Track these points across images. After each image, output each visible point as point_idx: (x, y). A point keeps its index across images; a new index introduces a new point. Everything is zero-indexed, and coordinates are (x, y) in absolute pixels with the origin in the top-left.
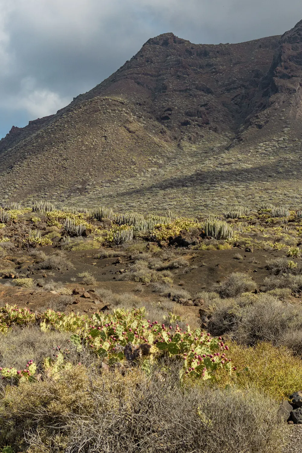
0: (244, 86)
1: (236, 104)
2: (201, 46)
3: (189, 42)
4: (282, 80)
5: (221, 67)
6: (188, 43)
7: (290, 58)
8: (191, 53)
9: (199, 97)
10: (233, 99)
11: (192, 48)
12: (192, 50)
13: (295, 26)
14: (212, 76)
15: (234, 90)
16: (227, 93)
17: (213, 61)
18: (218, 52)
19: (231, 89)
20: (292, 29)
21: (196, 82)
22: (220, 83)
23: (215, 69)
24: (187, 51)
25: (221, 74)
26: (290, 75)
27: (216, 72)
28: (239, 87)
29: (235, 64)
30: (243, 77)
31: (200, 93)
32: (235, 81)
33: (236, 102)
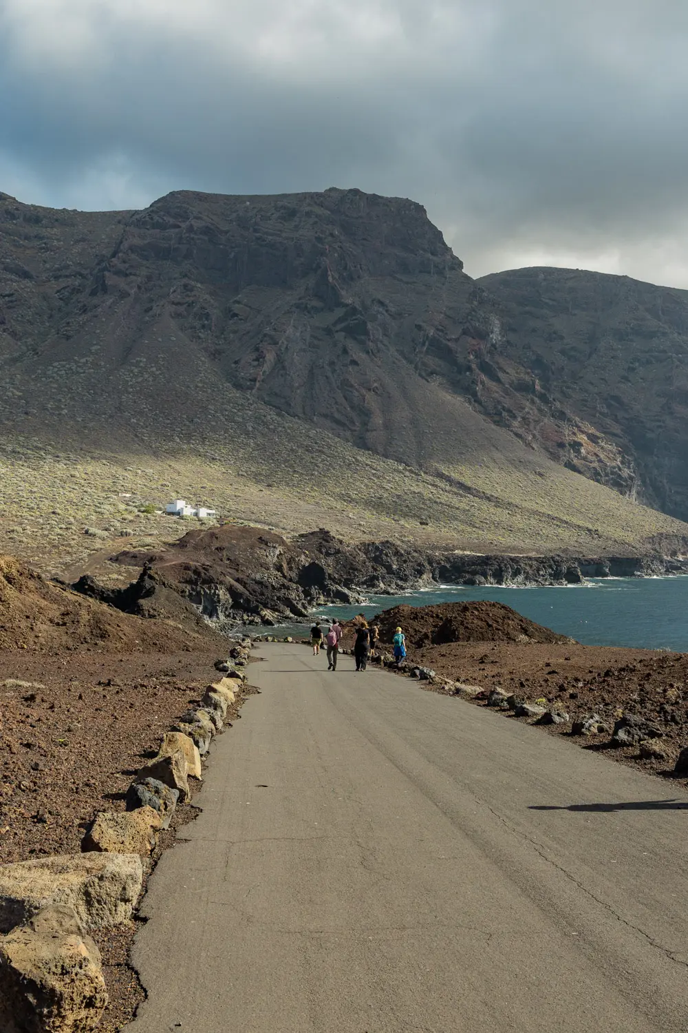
0: (81, 275)
1: (61, 299)
2: (32, 208)
3: (14, 199)
4: (115, 277)
5: (55, 243)
6: (13, 201)
7: (132, 249)
8: (13, 217)
9: (5, 282)
10: (58, 291)
11: (17, 209)
12: (16, 211)
13: (151, 206)
14: (40, 254)
15: (64, 279)
16: (53, 282)
17: (44, 232)
18: (57, 220)
19: (60, 276)
20: (146, 209)
21: (7, 260)
22: (48, 266)
23: (45, 244)
24: (7, 212)
25: (52, 253)
26: (128, 272)
27: (47, 249)
28: (73, 275)
29: (77, 242)
30: (82, 262)
31: (9, 276)
32: (69, 265)
33: (61, 296)
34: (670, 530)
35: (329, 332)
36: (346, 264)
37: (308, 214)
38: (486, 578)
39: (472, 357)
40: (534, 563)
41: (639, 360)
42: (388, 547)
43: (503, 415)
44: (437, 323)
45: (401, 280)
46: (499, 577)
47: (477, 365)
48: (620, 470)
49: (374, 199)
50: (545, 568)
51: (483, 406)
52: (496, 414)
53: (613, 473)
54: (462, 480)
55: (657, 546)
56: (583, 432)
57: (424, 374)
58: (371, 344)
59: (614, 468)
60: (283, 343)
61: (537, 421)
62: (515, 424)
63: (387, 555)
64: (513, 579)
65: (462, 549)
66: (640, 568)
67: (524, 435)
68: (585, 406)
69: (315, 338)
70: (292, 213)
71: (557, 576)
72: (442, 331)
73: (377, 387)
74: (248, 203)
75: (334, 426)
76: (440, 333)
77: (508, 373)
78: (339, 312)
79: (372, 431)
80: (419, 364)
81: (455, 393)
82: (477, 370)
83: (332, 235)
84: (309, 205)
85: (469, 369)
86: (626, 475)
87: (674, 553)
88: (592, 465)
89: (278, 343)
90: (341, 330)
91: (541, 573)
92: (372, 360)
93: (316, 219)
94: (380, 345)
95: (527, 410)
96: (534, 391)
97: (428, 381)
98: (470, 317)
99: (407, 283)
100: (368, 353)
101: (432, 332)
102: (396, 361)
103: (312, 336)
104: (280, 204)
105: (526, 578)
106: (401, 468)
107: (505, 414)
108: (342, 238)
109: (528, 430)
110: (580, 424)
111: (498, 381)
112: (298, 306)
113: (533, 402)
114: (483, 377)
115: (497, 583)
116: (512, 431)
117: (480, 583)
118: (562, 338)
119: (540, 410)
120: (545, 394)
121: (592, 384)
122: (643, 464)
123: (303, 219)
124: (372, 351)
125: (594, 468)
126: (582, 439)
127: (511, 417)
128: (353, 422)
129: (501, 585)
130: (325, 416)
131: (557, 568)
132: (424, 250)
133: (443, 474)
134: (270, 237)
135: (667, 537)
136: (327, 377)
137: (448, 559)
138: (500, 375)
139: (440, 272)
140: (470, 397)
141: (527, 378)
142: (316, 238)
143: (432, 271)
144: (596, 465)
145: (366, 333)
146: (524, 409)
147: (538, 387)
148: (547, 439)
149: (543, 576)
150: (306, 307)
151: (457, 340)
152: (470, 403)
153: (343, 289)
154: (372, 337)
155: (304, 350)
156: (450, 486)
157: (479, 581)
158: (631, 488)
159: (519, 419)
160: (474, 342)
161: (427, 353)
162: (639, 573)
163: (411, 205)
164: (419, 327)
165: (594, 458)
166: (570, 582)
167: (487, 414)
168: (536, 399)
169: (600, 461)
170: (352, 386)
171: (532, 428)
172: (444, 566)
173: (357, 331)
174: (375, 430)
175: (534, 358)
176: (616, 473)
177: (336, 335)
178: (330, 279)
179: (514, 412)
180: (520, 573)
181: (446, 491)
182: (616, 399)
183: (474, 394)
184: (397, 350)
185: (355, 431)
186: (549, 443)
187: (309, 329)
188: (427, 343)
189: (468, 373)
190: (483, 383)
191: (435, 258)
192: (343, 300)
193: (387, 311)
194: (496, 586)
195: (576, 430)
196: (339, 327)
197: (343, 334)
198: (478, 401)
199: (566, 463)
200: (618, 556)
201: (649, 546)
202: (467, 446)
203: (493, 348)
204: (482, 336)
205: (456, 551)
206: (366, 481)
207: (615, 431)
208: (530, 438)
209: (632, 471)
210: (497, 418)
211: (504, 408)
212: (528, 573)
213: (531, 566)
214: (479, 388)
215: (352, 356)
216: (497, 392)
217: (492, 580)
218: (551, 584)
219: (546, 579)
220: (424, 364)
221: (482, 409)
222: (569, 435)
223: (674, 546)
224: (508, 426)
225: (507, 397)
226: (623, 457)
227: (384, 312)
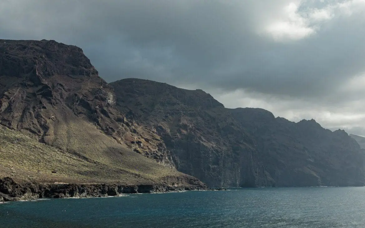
34: (172, 175)
35: (34, 95)
36: (47, 69)
37: (31, 48)
38: (65, 194)
39: (97, 107)
40: (93, 187)
41: (169, 114)
42: (8, 180)
43: (109, 130)
44: (83, 93)
45: (71, 77)
46: (72, 193)
47: (100, 111)
48: (157, 152)
49: (61, 45)
50: (97, 189)
51: (100, 126)
52: (106, 130)
53: (154, 154)
54: (85, 155)
55: (166, 181)
56: (143, 138)
57: (76, 113)
58: (53, 100)
59: (154, 151)
60: (12, 98)
61: (123, 133)
62: (114, 134)
63: (6, 184)
64: (81, 194)
65: (59, 182)
66: (152, 189)
67: (117, 138)
68: (147, 129)
69: (28, 97)
70: (25, 48)
71: (103, 192)
72: (86, 97)
73: (53, 118)
74: (5, 43)
75: (31, 134)
76: (85, 98)
77: (113, 114)
78: (40, 87)
79: (48, 135)
80: (75, 109)
81: (90, 121)
82: (100, 113)
83: (41, 57)
84: (33, 45)
85: (96, 112)
86: (160, 155)
87: (173, 184)
88: (146, 150)
89: (10, 99)
90: (40, 94)
91: (95, 191)
92: (53, 107)
93: (35, 50)
94: (57, 101)
95: (119, 128)
96: (123, 122)
97: (78, 116)
98: (98, 92)
99: (74, 78)
100: (51, 104)
101: (81, 97)
102: (64, 107)
103: (27, 96)
104: (19, 43)
105: (88, 194)
106: (56, 150)
107: (110, 130)
108: (46, 59)
109: (119, 136)
110: (142, 135)
111: (109, 117)
112: (22, 84)
113: (123, 126)
114: (102, 116)
115: (71, 197)
116: (112, 137)
117: (62, 197)
118: (141, 104)
119: (125, 129)
120: (128, 123)
121: (152, 122)
122: (170, 152)
123: (29, 50)
124: (53, 103)
125: (146, 151)
126: (142, 140)
127: (112, 131)
128: (39, 132)
129: (72, 197)
130: (27, 129)
131: (103, 189)
132: (82, 66)
133: (77, 153)
134: (13, 56)
135: (171, 177)
136: (30, 113)
137: (50, 187)
138: (110, 115)
139: (88, 75)
140: (96, 123)
141: (121, 116)
142: (34, 58)
143: (85, 74)
144: (147, 150)
145: (52, 96)
146: (118, 128)
147: (125, 120)
148: (127, 140)
149: (96, 192)
150: (25, 85)
151: (92, 101)
152: (95, 125)
153: (43, 78)
154: (54, 98)
155: (22, 102)
156: (79, 158)
157: (61, 196)
158: (162, 159)
159: (116, 132)
160: (99, 102)
161: (79, 105)
162: (152, 191)
163: (76, 48)
164: (76, 95)
165: (147, 148)
166: (109, 195)
167: (102, 129)
168: (124, 125)
169: (149, 149)
170: (42, 117)
171: (121, 135)
172: (47, 190)
173: (48, 95)
174: (50, 135)
175: (129, 111)
176: (155, 154)
177: (38, 96)
178: (37, 74)
179: (114, 129)
180: (84, 192)
181: (75, 159)
182: (160, 127)
183: (98, 122)
184: (66, 104)
185: (40, 135)
186: (127, 142)
187: (25, 93)
188: (79, 102)
189: (95, 113)
190: (102, 118)
191: (86, 69)
192: (42, 82)
193: (63, 88)
194: (70, 198)
195: (140, 137)
196: (39, 93)
197: (41, 96)
198: (99, 125)
199: (134, 149)
200: (143, 184)
201: (163, 181)
202: (90, 142)
203: (108, 105)
204: (104, 100)
205: (56, 183)
206: (36, 155)
207: (157, 138)
208: (120, 140)
209: (162, 153)
210: (106, 131)
211: (110, 128)
212: (89, 191)
213: (91, 188)
214: (100, 119)
215: (44, 105)
216: (108, 122)
217: (68, 195)
218: (100, 196)
219: (98, 194)
220: (77, 109)
221: (100, 128)
222: (137, 139)
223: (173, 181)
224: (111, 135)
225: (111, 123)
226: (159, 148)
227: (62, 89)
